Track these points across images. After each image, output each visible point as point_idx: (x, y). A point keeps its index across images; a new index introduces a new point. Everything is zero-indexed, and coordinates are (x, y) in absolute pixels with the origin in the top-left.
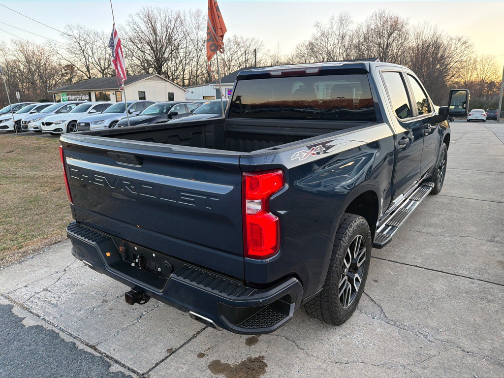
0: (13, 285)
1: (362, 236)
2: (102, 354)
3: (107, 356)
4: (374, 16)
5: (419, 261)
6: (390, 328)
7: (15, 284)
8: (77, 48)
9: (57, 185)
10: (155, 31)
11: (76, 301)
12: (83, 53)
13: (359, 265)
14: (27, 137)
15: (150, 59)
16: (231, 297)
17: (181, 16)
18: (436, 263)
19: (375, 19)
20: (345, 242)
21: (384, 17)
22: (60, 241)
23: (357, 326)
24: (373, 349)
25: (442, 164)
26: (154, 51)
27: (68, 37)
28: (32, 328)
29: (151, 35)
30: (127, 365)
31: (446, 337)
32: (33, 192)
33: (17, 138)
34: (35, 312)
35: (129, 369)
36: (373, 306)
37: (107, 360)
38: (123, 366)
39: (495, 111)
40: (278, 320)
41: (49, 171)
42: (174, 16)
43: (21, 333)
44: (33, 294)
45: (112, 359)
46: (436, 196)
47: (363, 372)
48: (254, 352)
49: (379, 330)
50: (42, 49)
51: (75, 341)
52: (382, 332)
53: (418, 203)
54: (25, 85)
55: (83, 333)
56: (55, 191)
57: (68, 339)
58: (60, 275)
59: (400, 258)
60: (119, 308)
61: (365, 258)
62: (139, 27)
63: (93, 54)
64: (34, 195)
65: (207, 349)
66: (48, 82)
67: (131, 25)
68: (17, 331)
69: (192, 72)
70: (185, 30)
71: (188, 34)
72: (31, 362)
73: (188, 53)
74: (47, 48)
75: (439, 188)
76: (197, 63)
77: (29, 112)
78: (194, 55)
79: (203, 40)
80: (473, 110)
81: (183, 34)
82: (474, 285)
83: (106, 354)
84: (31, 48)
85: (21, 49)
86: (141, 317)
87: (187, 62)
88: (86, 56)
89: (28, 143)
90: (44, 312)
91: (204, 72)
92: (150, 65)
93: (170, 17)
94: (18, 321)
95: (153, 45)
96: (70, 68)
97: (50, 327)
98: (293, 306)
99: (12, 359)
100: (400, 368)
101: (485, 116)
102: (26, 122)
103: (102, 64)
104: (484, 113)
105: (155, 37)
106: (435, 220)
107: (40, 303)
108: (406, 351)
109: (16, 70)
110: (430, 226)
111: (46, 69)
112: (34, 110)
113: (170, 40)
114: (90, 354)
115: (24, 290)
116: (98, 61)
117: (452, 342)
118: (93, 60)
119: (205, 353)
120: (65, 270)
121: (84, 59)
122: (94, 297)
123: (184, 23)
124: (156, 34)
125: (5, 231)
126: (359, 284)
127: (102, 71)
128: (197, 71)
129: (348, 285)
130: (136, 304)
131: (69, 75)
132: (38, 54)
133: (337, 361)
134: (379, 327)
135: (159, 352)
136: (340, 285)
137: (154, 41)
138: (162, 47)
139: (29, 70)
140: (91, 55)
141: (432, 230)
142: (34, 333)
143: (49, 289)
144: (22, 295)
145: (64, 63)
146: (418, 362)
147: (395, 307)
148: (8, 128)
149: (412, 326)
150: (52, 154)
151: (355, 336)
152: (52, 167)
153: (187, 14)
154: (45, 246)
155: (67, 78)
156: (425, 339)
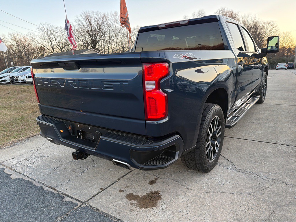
0: (5, 158)
1: (219, 118)
2: (59, 192)
3: (62, 193)
4: (218, 12)
5: (254, 137)
6: (239, 174)
7: (6, 158)
8: (46, 37)
9: (35, 110)
10: (91, 25)
11: (44, 165)
12: (50, 39)
13: (217, 136)
14: (17, 86)
15: (89, 41)
16: (138, 145)
17: (106, 16)
18: (265, 138)
19: (219, 13)
20: (209, 118)
21: (224, 12)
22: (35, 136)
23: (218, 173)
24: (229, 185)
25: (264, 85)
26: (91, 36)
27: (41, 30)
28: (16, 179)
29: (89, 28)
30: (75, 197)
31: (274, 177)
32: (21, 114)
33: (12, 86)
34: (18, 171)
35: (76, 199)
36: (227, 163)
37: (62, 195)
38: (72, 198)
39: (292, 64)
40: (168, 161)
41: (30, 103)
42: (102, 16)
43: (9, 182)
44: (17, 162)
45: (65, 194)
46: (261, 104)
47: (224, 197)
48: (154, 188)
49: (232, 175)
50: (26, 38)
51: (42, 185)
52: (234, 176)
53: (251, 105)
54: (17, 59)
55: (48, 181)
56: (33, 113)
57: (37, 185)
58: (34, 152)
59: (242, 136)
60: (70, 168)
61: (221, 132)
62: (81, 23)
63: (55, 40)
64: (21, 116)
65: (125, 187)
66: (30, 57)
67: (77, 22)
68: (7, 182)
69: (113, 48)
70: (108, 24)
71: (110, 26)
72: (14, 197)
73: (110, 37)
74: (28, 37)
75: (263, 99)
76: (116, 42)
77: (19, 72)
78: (114, 38)
79: (119, 29)
80: (279, 63)
81: (107, 26)
82: (289, 149)
83: (61, 192)
84: (19, 38)
85: (14, 38)
86: (83, 172)
87: (110, 42)
88: (52, 41)
89: (18, 89)
90: (24, 171)
91: (121, 47)
92: (88, 45)
93: (100, 16)
94: (8, 176)
95: (90, 33)
96: (43, 48)
97: (27, 179)
98: (177, 153)
99: (3, 196)
100: (247, 195)
101: (286, 66)
102: (16, 77)
103: (61, 45)
104: (286, 65)
105: (91, 28)
106: (262, 116)
107: (21, 167)
108: (250, 185)
109: (11, 51)
110: (259, 119)
111: (28, 50)
112: (22, 70)
113: (100, 30)
114: (51, 192)
115: (12, 160)
116: (58, 44)
117: (279, 180)
118: (56, 43)
119: (123, 190)
120: (37, 150)
121: (50, 43)
122: (55, 163)
123: (108, 20)
124: (92, 26)
125: (4, 136)
126: (218, 148)
127: (61, 49)
128: (116, 47)
129: (211, 147)
130: (79, 159)
131: (42, 53)
132: (24, 41)
133: (207, 192)
134: (232, 173)
135: (95, 190)
136: (206, 146)
137: (90, 31)
138: (95, 34)
139: (19, 50)
140: (54, 40)
141: (260, 121)
142: (17, 182)
143: (27, 159)
144: (11, 163)
145: (39, 45)
146: (258, 191)
147: (241, 162)
148: (6, 81)
149: (252, 172)
150: (32, 94)
151: (217, 178)
152: (32, 101)
153: (110, 15)
154: (26, 138)
155: (41, 54)
156: (261, 179)
